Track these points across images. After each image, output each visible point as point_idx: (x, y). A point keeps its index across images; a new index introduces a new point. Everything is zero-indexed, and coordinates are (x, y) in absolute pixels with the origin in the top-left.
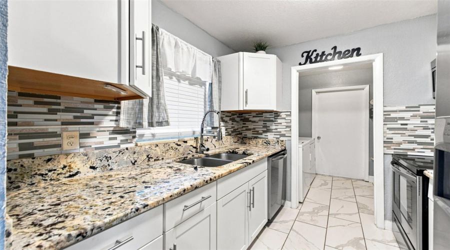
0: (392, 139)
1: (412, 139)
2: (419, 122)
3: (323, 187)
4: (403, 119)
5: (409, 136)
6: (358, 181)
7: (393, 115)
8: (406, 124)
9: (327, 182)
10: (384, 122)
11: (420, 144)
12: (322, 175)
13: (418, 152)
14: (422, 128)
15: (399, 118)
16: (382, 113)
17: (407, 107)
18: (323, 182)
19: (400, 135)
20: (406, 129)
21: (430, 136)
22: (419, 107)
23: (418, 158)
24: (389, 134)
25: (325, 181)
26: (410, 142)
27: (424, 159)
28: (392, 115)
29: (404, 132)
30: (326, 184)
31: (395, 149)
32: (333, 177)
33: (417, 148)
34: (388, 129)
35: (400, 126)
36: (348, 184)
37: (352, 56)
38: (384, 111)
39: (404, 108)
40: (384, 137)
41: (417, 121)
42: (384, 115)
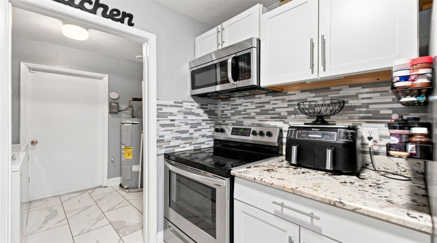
0: (163, 136)
1: (178, 135)
2: (182, 118)
3: (51, 223)
4: (171, 114)
5: (177, 132)
6: (96, 190)
7: (165, 110)
8: (174, 120)
9: (54, 208)
10: (157, 117)
11: (183, 139)
12: (41, 200)
13: (182, 147)
14: (184, 123)
15: (170, 113)
16: (156, 107)
17: (175, 102)
18: (48, 213)
19: (169, 132)
20: (173, 125)
21: (188, 131)
22: (182, 103)
23: (182, 154)
24: (161, 131)
25: (50, 210)
26: (177, 138)
27: (185, 153)
28: (163, 110)
29: (173, 128)
30: (54, 214)
31: (166, 148)
32: (60, 196)
33: (182, 144)
34: (160, 125)
35: (169, 122)
36: (86, 199)
37: (122, 21)
38: (158, 105)
39: (172, 103)
40: (157, 135)
41: (180, 117)
42: (158, 109)
